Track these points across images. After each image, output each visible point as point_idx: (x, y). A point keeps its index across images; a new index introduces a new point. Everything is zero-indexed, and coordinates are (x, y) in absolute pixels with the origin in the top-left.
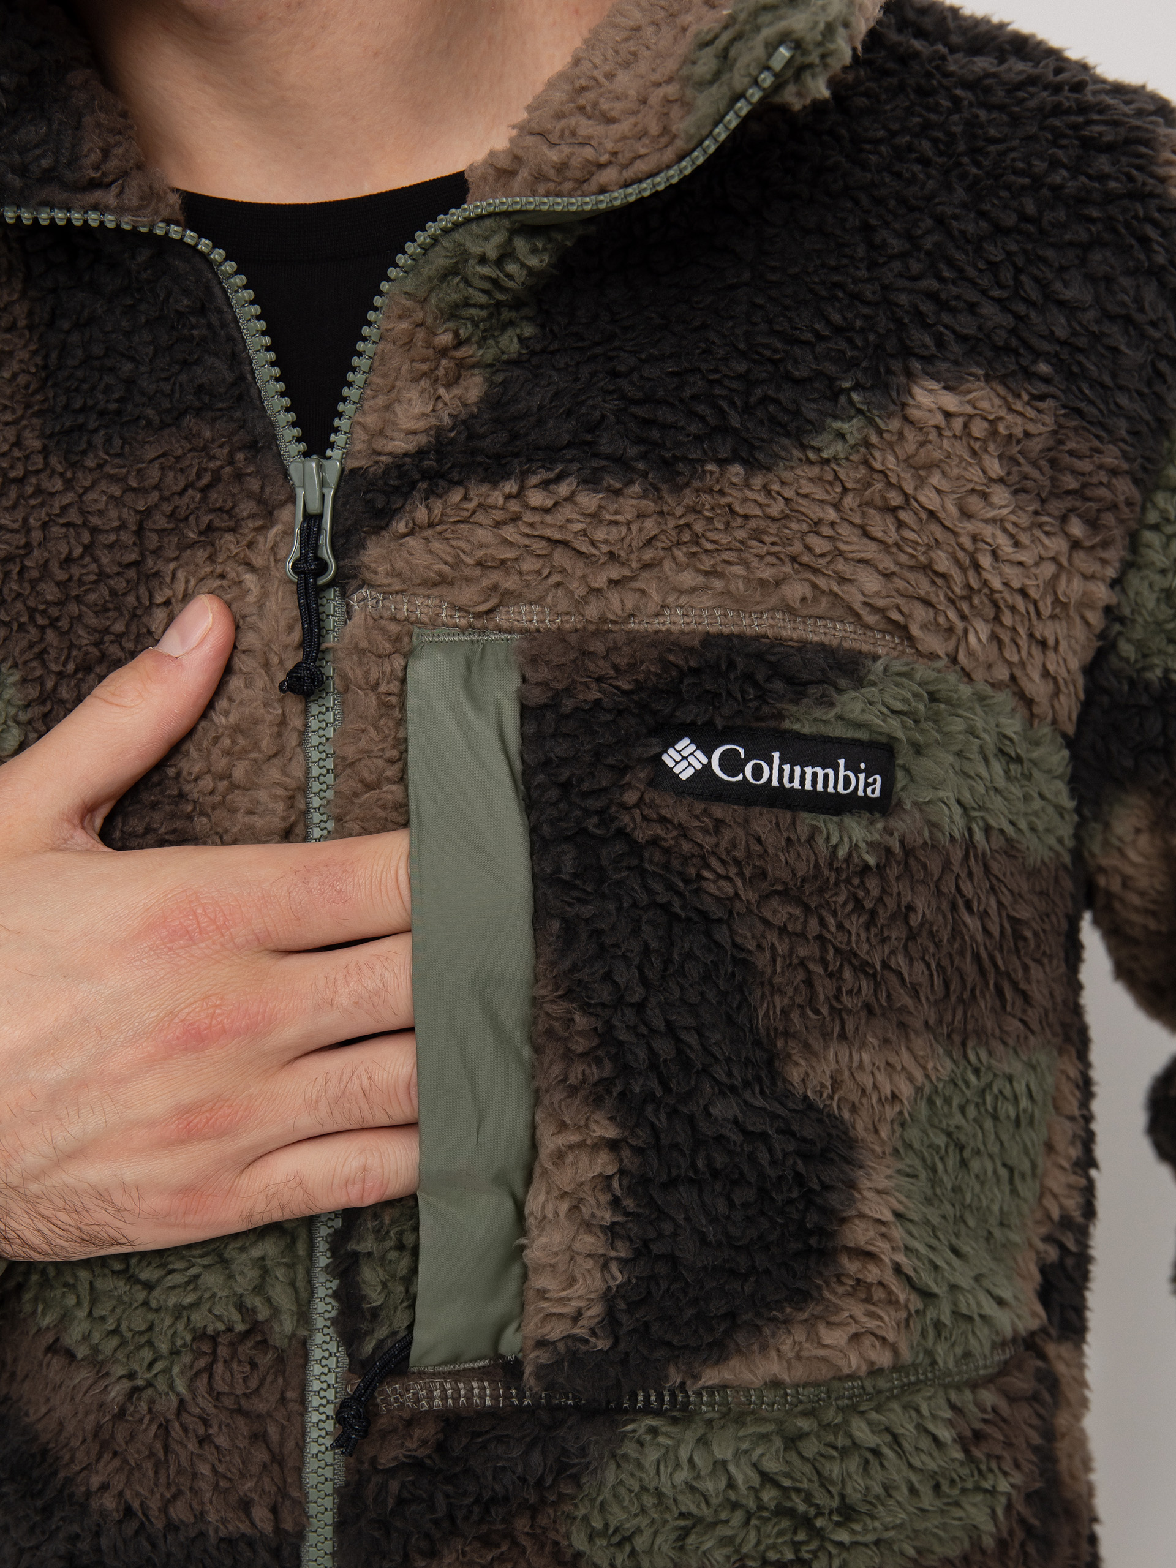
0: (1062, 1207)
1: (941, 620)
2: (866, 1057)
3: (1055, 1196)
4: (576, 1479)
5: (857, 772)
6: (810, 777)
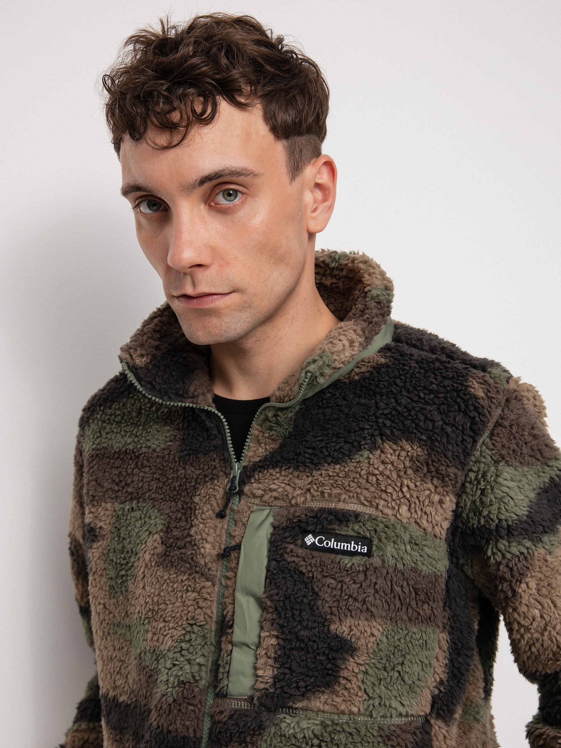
0: (440, 678)
1: (389, 505)
2: (360, 622)
3: (438, 674)
4: (264, 729)
5: (358, 545)
6: (343, 546)
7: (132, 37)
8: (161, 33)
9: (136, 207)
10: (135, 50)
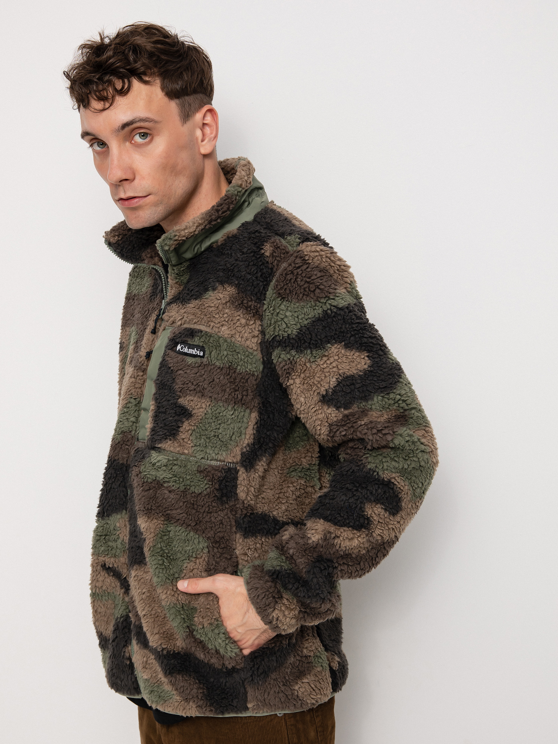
0: (248, 441)
1: (216, 326)
5: (198, 351)
6: (191, 351)
7: (82, 45)
8: (100, 41)
9: (91, 146)
10: (82, 53)
